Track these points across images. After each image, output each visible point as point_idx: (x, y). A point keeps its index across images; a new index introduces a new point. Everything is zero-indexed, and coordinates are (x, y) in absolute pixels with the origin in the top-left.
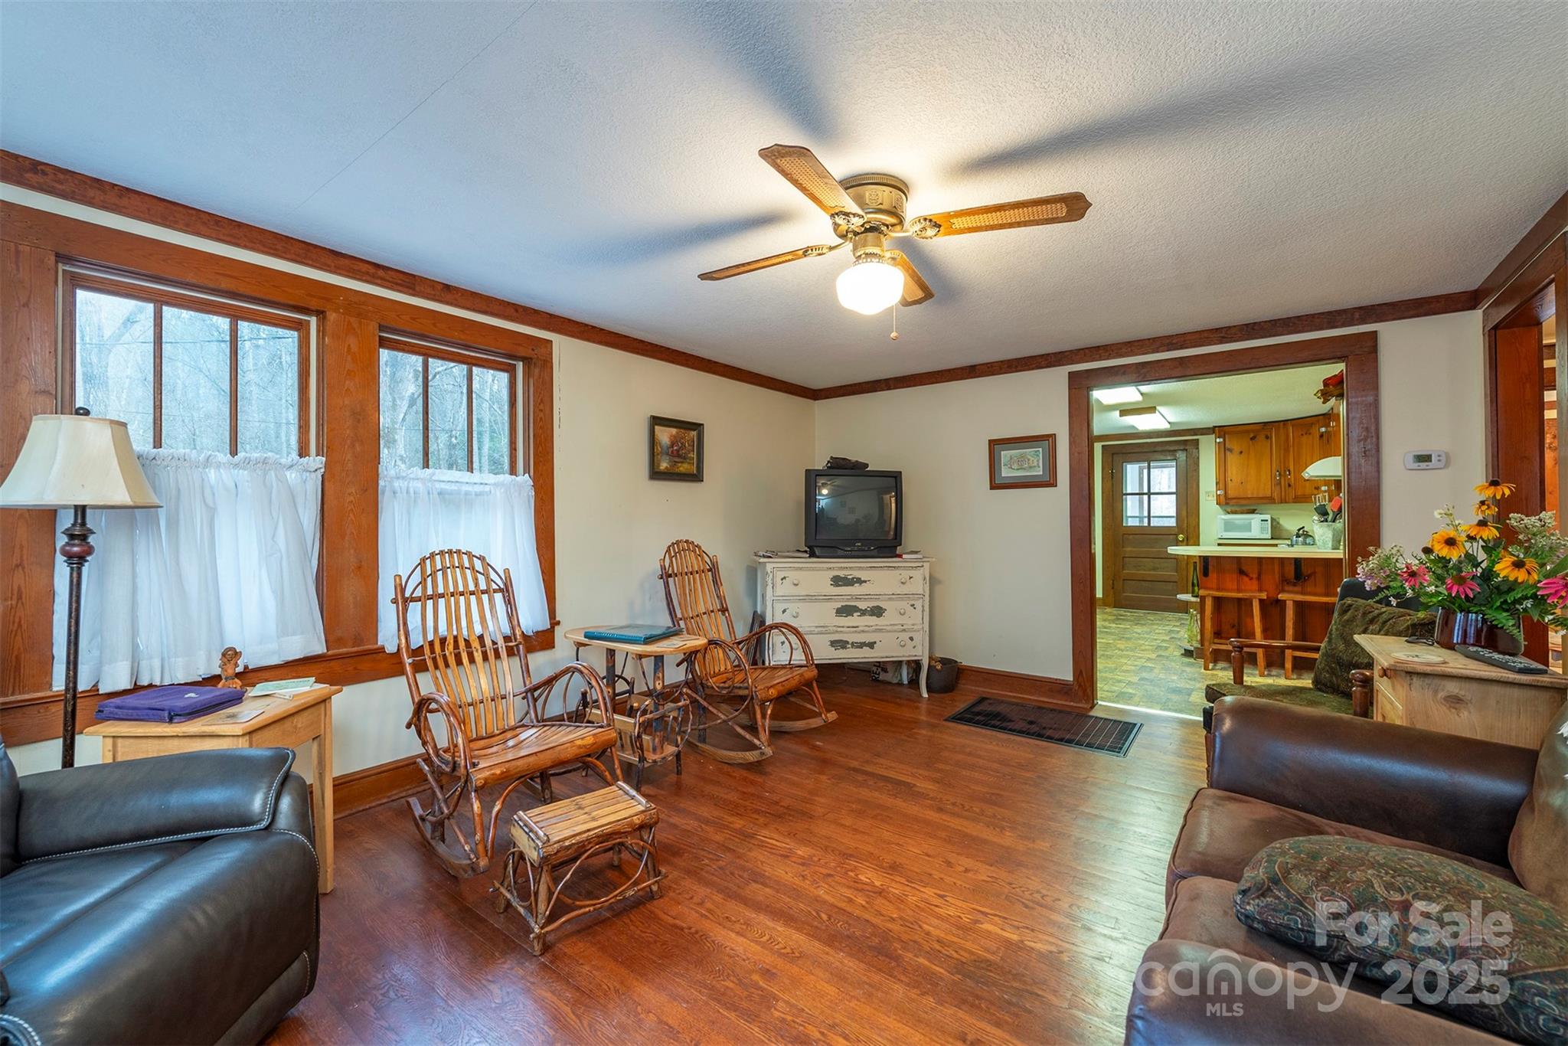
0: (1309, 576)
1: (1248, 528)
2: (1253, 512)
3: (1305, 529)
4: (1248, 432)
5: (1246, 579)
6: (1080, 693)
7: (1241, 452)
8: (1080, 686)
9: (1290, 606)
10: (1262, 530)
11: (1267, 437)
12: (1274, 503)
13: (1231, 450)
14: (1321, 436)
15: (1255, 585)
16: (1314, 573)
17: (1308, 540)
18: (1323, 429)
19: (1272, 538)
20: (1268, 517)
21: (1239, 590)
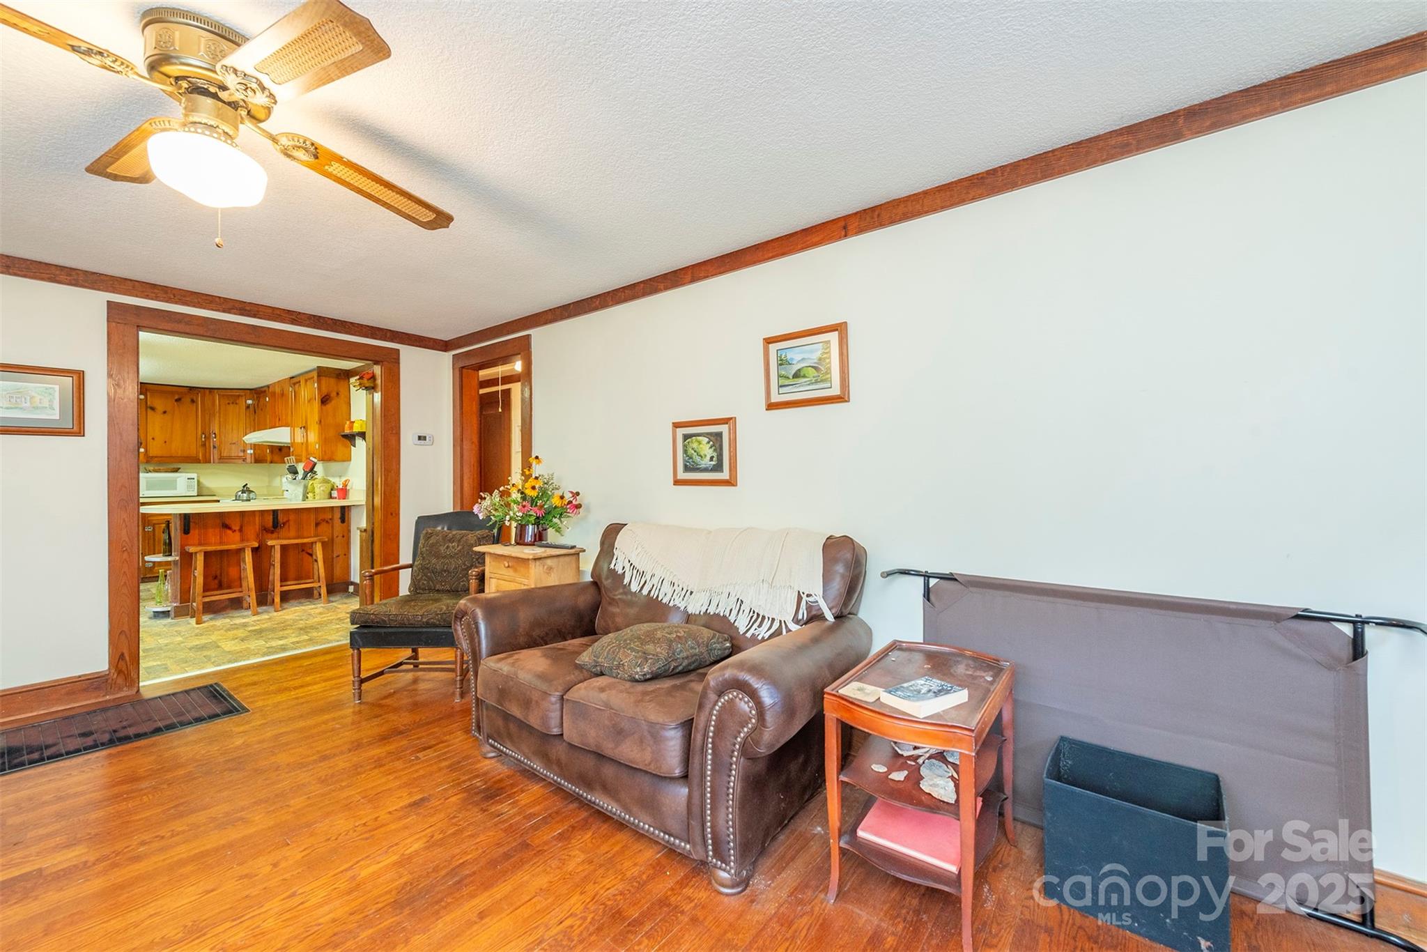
0: (284, 524)
1: (174, 485)
2: (176, 470)
3: (248, 486)
4: (172, 393)
5: (229, 532)
6: (120, 681)
7: (165, 412)
8: (120, 672)
9: (278, 548)
10: (189, 487)
11: (193, 401)
12: (200, 462)
13: (153, 409)
14: (248, 407)
15: (237, 536)
16: (288, 521)
17: (252, 495)
18: (250, 402)
19: (198, 496)
20: (194, 475)
21: (221, 543)
